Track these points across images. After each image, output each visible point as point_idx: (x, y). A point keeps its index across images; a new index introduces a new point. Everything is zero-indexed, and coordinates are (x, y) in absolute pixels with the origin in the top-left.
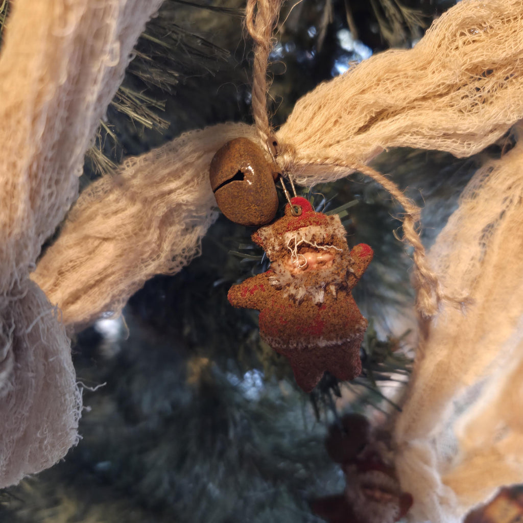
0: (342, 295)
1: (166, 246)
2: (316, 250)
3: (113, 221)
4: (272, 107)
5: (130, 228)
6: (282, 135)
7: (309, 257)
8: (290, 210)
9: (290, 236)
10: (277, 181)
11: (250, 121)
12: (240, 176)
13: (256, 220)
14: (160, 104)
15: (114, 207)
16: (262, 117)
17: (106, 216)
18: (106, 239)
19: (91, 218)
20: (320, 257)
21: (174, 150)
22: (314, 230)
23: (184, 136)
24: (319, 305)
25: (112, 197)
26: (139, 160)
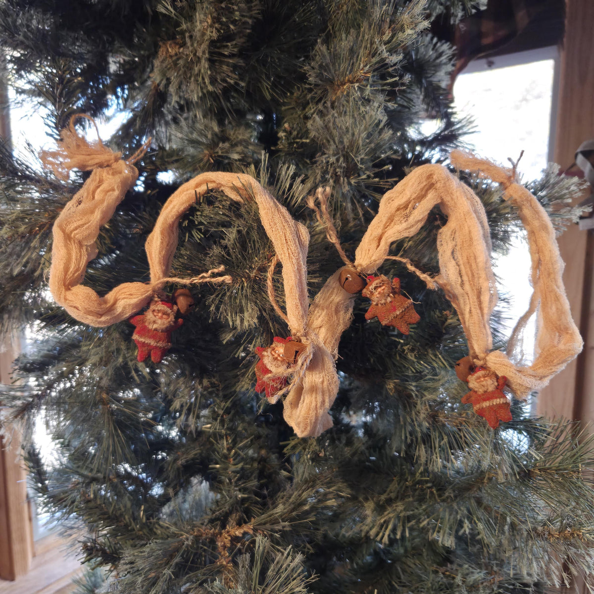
0: (396, 296)
1: (341, 321)
2: (380, 287)
3: (320, 319)
4: (348, 257)
5: (326, 319)
6: (356, 263)
7: (379, 290)
8: (368, 281)
9: (370, 287)
10: (360, 276)
11: (345, 264)
12: (347, 279)
13: (359, 289)
14: (317, 275)
15: (318, 315)
16: (347, 262)
17: (317, 319)
18: (320, 327)
19: (312, 323)
20: (383, 288)
21: (327, 286)
22: (376, 282)
23: (328, 280)
24: (391, 302)
25: (316, 312)
26: (319, 295)
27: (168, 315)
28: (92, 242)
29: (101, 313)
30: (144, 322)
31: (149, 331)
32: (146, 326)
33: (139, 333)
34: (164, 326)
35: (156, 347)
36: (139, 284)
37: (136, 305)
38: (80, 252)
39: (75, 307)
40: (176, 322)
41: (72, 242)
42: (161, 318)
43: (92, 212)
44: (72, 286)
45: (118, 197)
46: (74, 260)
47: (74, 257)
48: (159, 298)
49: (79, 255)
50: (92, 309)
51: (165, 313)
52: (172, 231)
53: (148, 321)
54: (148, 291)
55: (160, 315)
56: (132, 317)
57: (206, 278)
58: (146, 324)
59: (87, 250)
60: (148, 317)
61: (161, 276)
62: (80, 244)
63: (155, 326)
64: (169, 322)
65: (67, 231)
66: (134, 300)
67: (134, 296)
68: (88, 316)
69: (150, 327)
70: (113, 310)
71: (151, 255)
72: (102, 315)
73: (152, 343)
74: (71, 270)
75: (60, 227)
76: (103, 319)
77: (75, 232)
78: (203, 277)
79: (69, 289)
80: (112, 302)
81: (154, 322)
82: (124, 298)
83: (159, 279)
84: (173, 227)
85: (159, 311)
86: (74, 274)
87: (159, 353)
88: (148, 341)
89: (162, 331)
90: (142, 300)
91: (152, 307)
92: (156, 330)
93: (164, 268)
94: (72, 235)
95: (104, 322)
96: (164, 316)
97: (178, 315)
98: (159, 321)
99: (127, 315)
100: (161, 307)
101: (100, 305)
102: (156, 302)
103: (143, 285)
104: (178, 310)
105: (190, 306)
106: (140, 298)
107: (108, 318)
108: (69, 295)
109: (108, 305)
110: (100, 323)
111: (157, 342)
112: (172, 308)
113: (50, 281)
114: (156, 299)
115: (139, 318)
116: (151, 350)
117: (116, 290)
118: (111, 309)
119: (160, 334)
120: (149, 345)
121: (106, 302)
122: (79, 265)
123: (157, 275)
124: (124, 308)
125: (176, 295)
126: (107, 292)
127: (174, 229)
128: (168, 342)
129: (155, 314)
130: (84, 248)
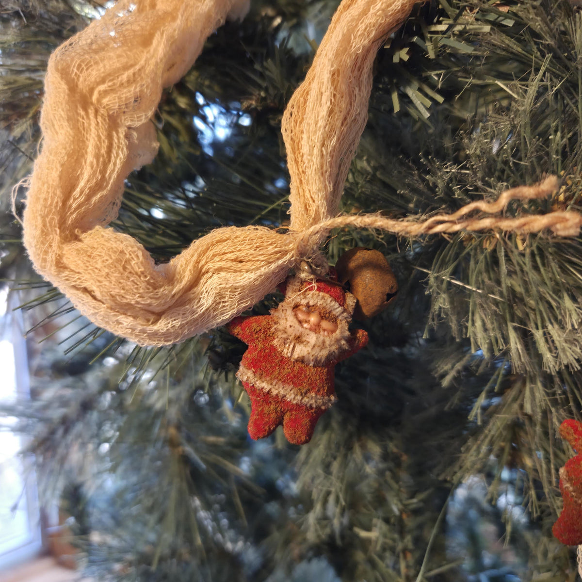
27: (334, 320)
28: (144, 120)
29: (157, 310)
30: (268, 336)
31: (283, 361)
32: (273, 349)
33: (254, 365)
34: (324, 353)
35: (299, 407)
36: (262, 231)
37: (252, 289)
38: (110, 137)
39: (85, 290)
40: (351, 340)
41: (91, 112)
42: (316, 329)
43: (146, 41)
44: (85, 230)
45: (208, 17)
46: (90, 158)
47: (91, 149)
48: (313, 272)
49: (105, 145)
50: (131, 299)
51: (325, 315)
52: (358, 79)
53: (281, 335)
54: (286, 253)
55: (313, 319)
56: (237, 320)
57: (486, 215)
58: (275, 342)
59: (127, 136)
60: (283, 324)
61: (323, 210)
62: (113, 122)
63: (300, 351)
64: (338, 341)
65: (82, 85)
66: (247, 278)
67: (249, 266)
68: (121, 318)
69: (286, 352)
70: (190, 301)
71: (297, 148)
72: (158, 316)
73: (291, 396)
74: (82, 184)
75: (64, 73)
76: (162, 326)
77: (102, 87)
78: (475, 214)
79: (77, 238)
80: (187, 278)
81: (298, 339)
82: (219, 270)
83: (316, 220)
84: (360, 69)
85: (310, 309)
86: (89, 197)
87: (306, 421)
88: (278, 390)
89: (317, 363)
90: (268, 277)
91: (292, 297)
92: (302, 360)
93: (330, 188)
94: (95, 98)
95: (166, 336)
96: (325, 324)
97: (357, 319)
98: (312, 338)
99: (227, 316)
100: (316, 297)
101: (155, 287)
102: (302, 282)
103: (273, 233)
104: (358, 305)
105: (389, 296)
106: (263, 270)
107: (177, 323)
108: (71, 254)
109: (178, 288)
110: (154, 335)
111: (304, 395)
112: (342, 303)
113: (26, 213)
114: (303, 275)
115: (255, 323)
116: (283, 413)
117: (198, 245)
118: (185, 298)
119: (311, 371)
120: (280, 400)
121: (171, 279)
122: (103, 172)
123: (313, 208)
124: (220, 295)
125: (352, 265)
126: (175, 251)
127: (365, 76)
128: (329, 393)
129: (301, 316)
130: (122, 131)
